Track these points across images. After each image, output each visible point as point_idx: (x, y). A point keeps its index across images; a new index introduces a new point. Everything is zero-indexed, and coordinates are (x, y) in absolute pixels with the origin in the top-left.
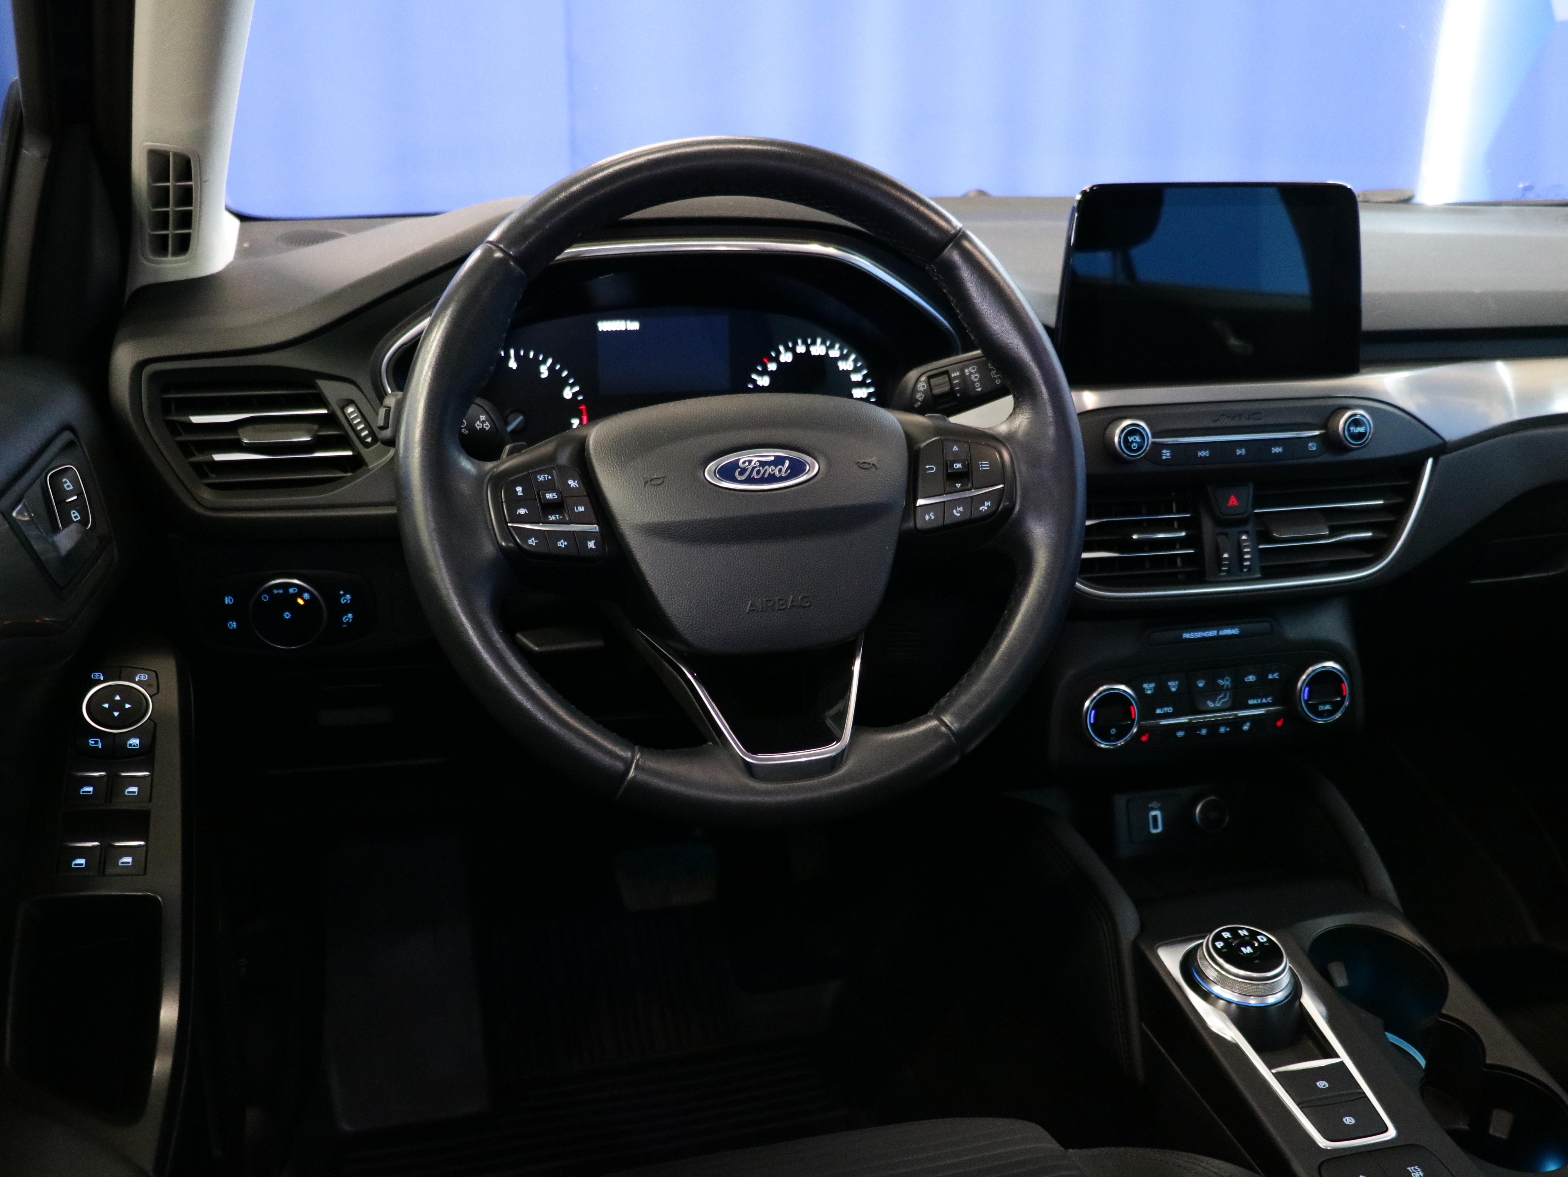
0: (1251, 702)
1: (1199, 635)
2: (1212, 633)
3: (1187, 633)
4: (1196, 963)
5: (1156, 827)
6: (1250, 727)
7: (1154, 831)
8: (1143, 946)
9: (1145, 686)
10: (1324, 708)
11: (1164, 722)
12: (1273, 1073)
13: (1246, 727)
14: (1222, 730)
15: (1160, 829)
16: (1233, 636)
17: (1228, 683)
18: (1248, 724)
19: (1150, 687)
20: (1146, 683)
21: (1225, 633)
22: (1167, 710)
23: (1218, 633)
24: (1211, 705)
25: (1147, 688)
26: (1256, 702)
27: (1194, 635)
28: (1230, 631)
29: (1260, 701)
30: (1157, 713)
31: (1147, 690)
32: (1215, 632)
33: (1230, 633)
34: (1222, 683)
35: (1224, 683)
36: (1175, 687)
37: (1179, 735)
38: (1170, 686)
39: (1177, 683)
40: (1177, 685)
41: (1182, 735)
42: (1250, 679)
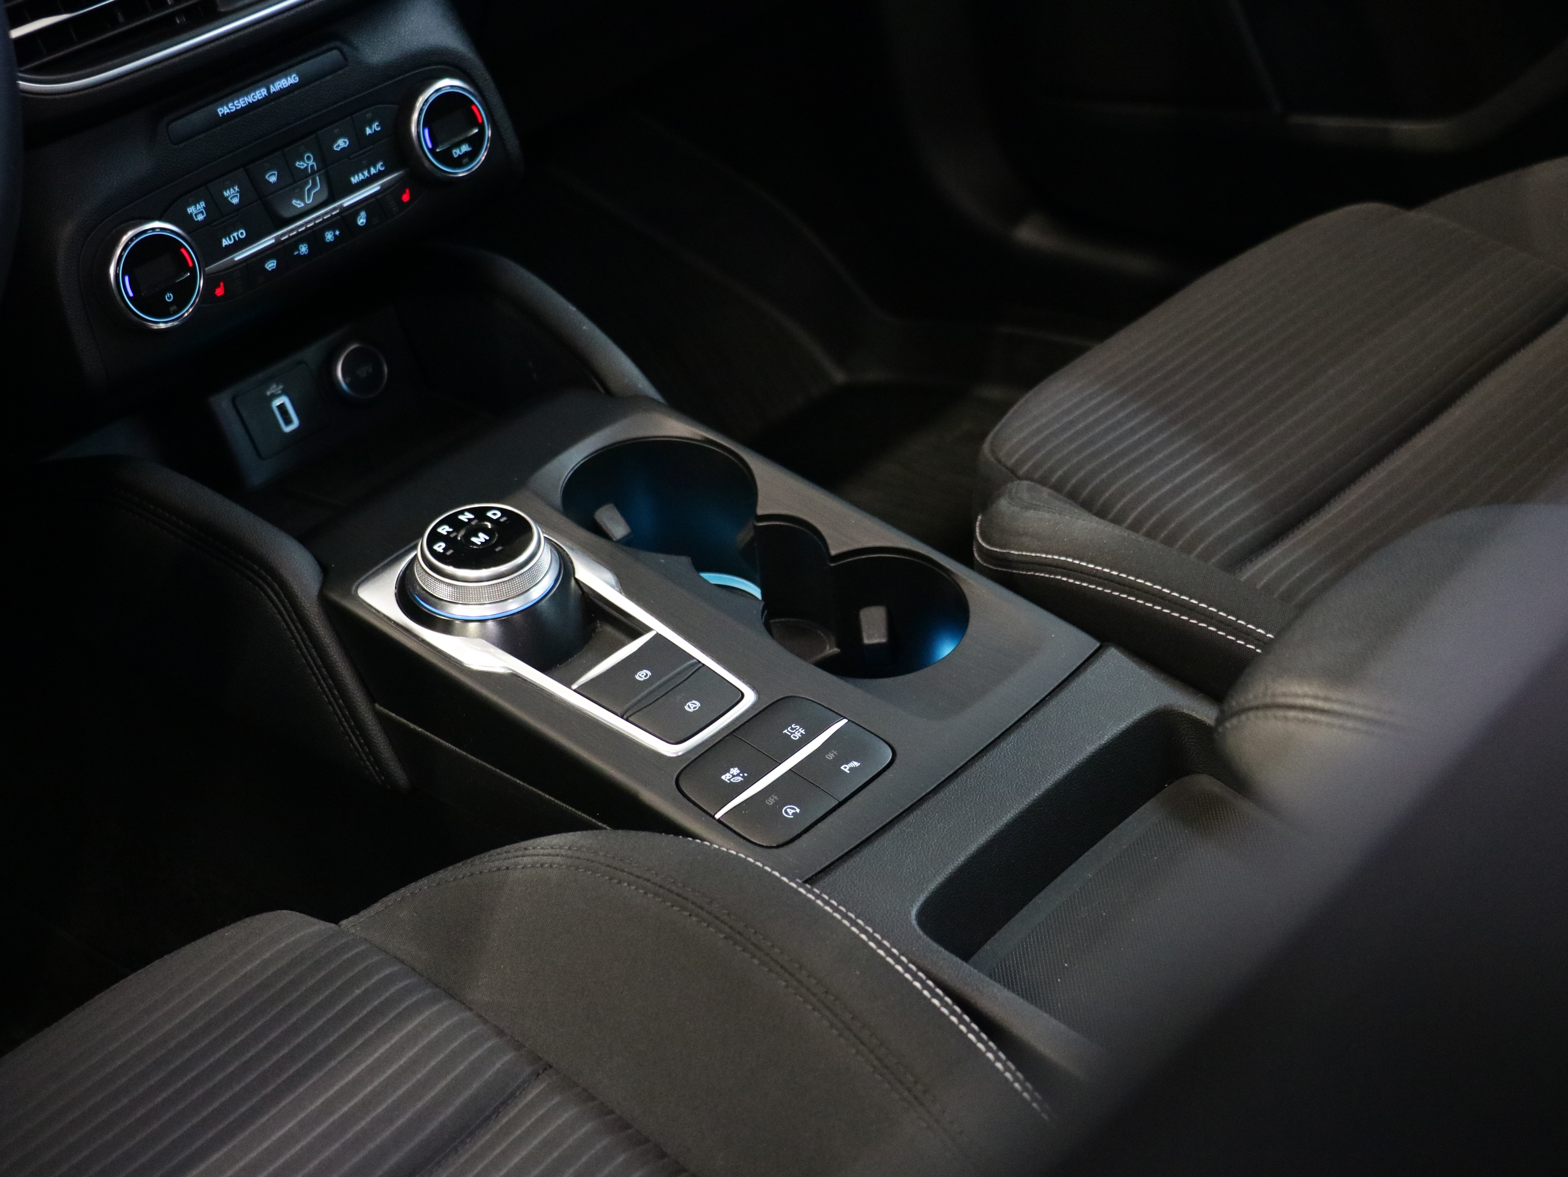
0: (355, 180)
1: (241, 103)
2: (260, 94)
3: (222, 106)
4: (418, 588)
5: (288, 421)
6: (367, 219)
7: (287, 429)
8: (334, 596)
9: (191, 210)
10: (460, 151)
11: (240, 256)
12: (575, 691)
13: (361, 220)
14: (329, 236)
15: (296, 423)
16: (292, 88)
17: (311, 163)
18: (363, 214)
19: (199, 209)
20: (190, 205)
21: (279, 87)
22: (238, 235)
23: (268, 90)
24: (299, 204)
25: (195, 212)
26: (361, 177)
27: (234, 105)
28: (284, 82)
29: (366, 173)
30: (224, 245)
31: (196, 215)
32: (264, 91)
33: (285, 85)
34: (303, 165)
35: (306, 165)
36: (237, 196)
37: (270, 268)
38: (227, 197)
39: (236, 188)
40: (238, 192)
41: (274, 266)
42: (340, 145)
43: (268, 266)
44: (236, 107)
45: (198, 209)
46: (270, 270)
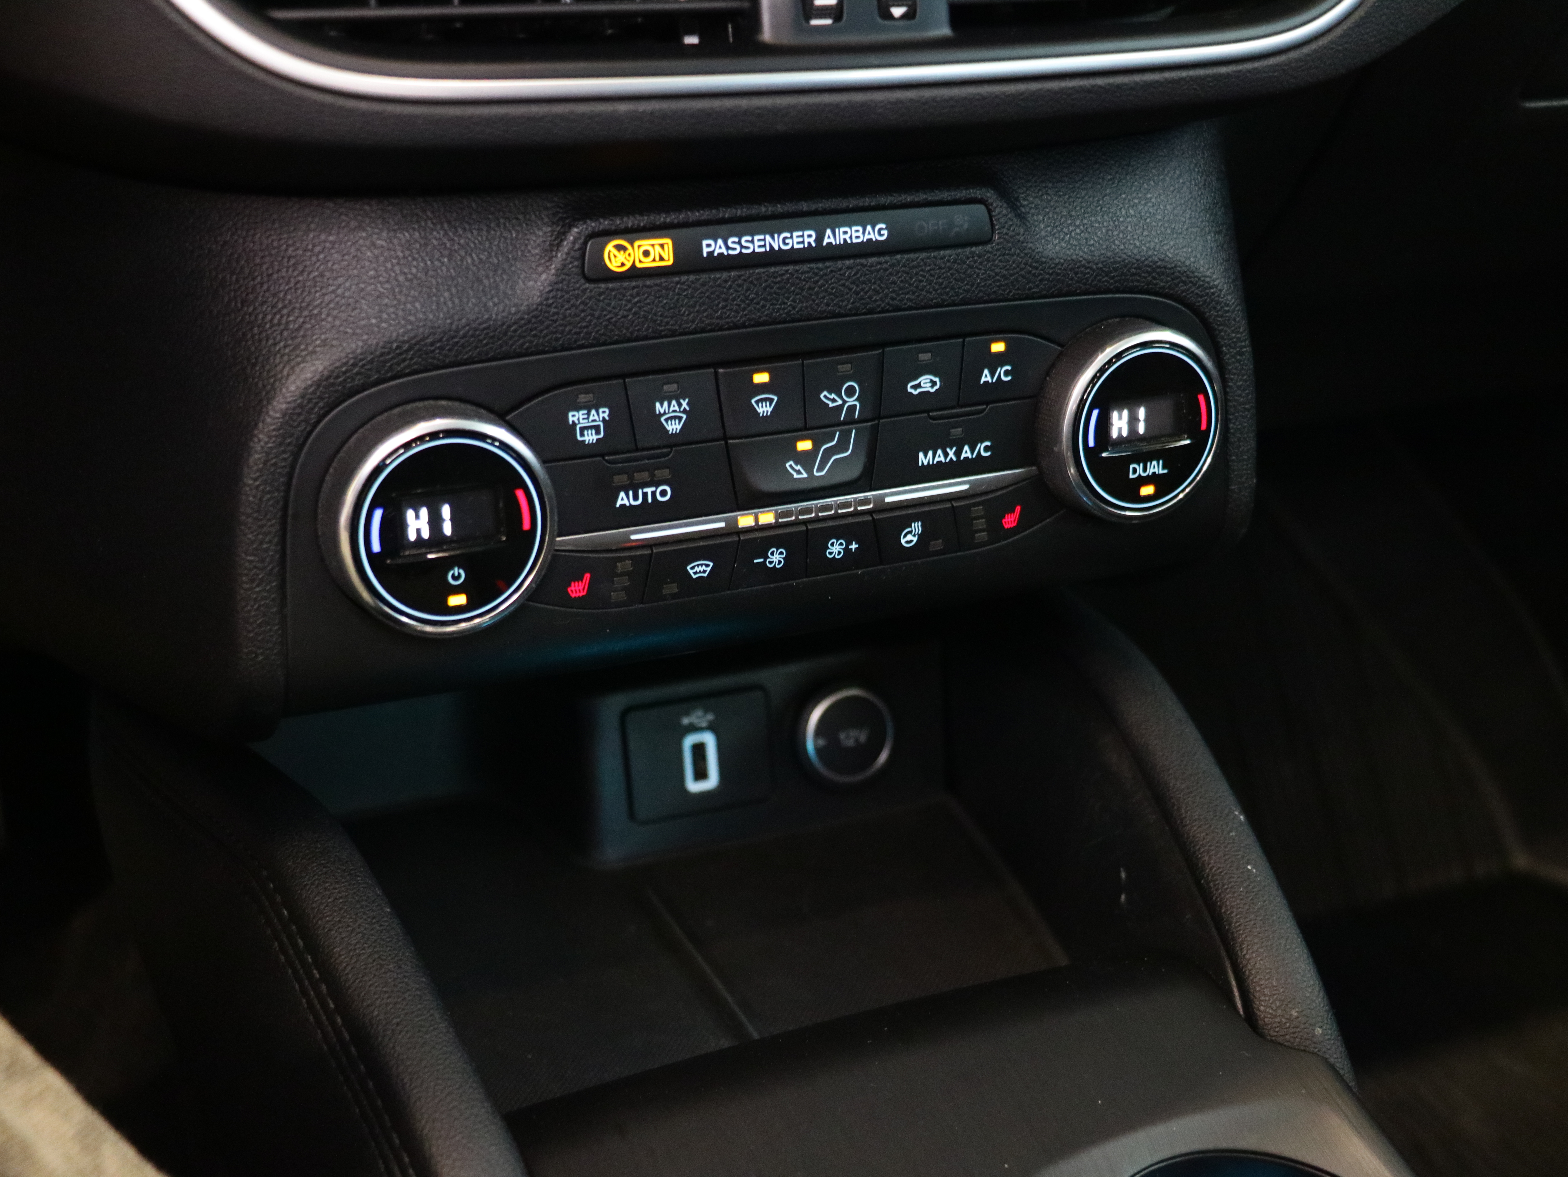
0: (924, 459)
1: (756, 243)
2: (800, 238)
3: (713, 237)
5: (701, 774)
6: (922, 537)
7: (694, 787)
9: (576, 417)
10: (1145, 470)
11: (640, 535)
13: (909, 538)
14: (835, 549)
15: (712, 782)
16: (869, 249)
17: (852, 401)
18: (917, 527)
19: (594, 421)
20: (578, 409)
21: (843, 237)
22: (654, 493)
23: (820, 239)
24: (799, 472)
25: (583, 423)
26: (940, 457)
27: (739, 243)
28: (857, 231)
29: (951, 453)
30: (619, 503)
31: (582, 429)
32: (810, 236)
33: (858, 237)
34: (834, 400)
35: (840, 402)
36: (680, 418)
37: (695, 573)
38: (661, 415)
39: (684, 404)
40: (685, 411)
41: (704, 572)
42: (922, 384)
43: (692, 568)
44: (742, 247)
45: (591, 418)
46: (694, 577)
